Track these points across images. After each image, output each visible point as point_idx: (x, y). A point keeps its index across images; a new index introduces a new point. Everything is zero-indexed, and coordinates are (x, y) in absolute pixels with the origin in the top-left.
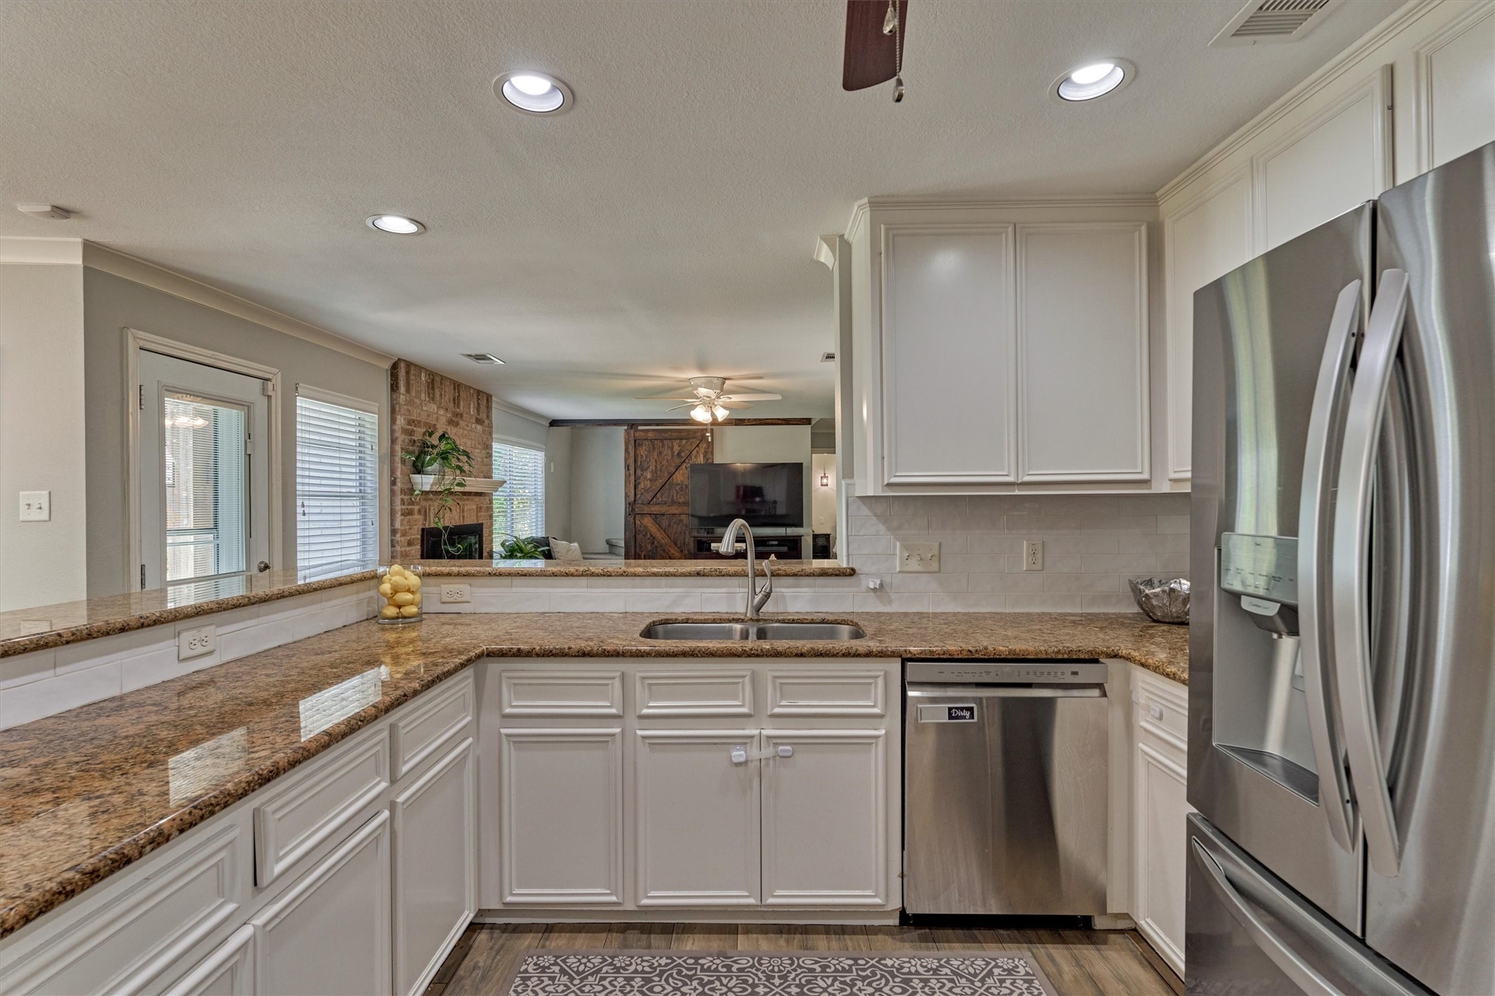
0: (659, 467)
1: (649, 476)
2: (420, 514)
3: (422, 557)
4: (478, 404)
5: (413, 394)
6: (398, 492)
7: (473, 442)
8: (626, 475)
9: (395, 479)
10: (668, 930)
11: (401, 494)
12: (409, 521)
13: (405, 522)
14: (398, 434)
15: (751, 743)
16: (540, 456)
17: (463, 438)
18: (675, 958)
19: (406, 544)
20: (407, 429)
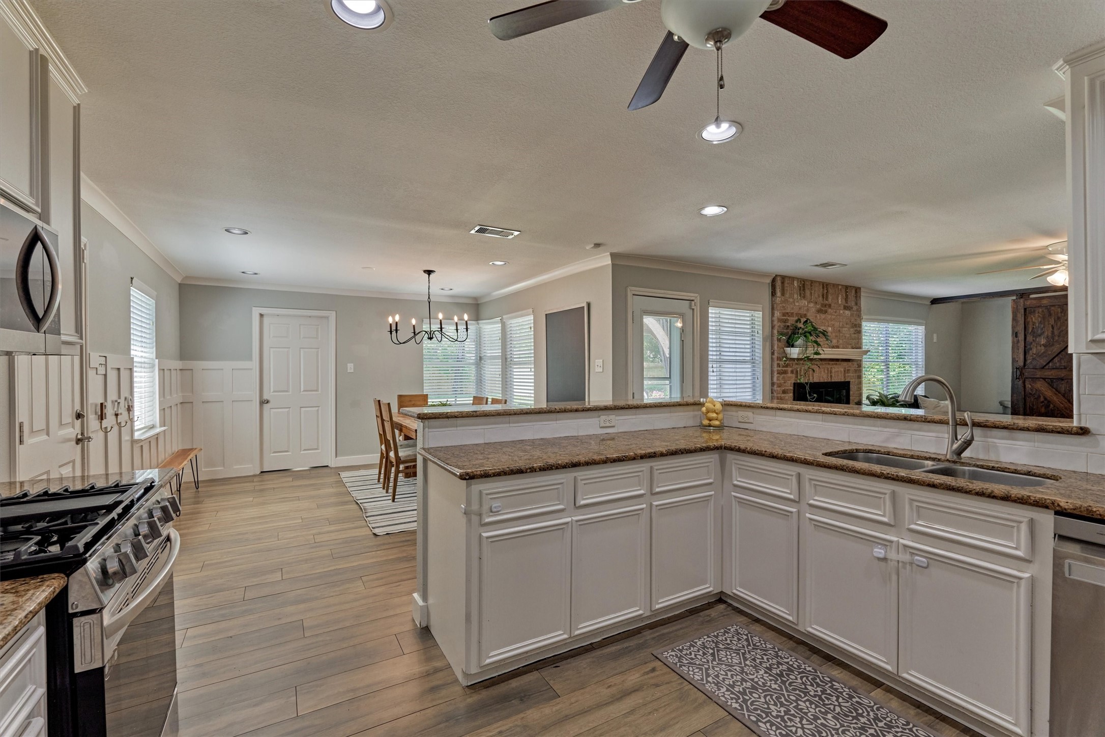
0: (1056, 332)
1: (1043, 341)
2: (793, 373)
3: (794, 400)
4: (847, 296)
5: (787, 295)
6: (776, 359)
7: (841, 323)
8: (1013, 342)
9: (774, 351)
10: (829, 658)
11: (777, 360)
12: (784, 378)
13: (780, 379)
14: (776, 323)
15: (891, 547)
16: (921, 330)
17: (832, 321)
18: (818, 672)
19: (781, 392)
20: (782, 319)
